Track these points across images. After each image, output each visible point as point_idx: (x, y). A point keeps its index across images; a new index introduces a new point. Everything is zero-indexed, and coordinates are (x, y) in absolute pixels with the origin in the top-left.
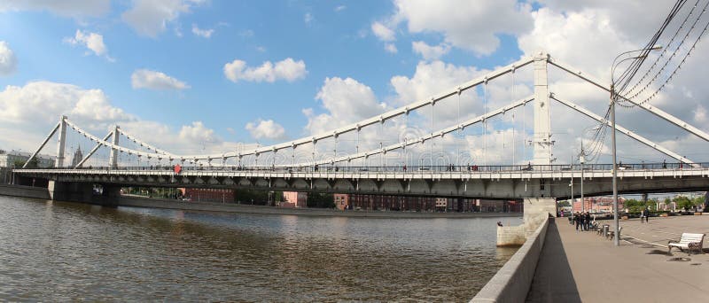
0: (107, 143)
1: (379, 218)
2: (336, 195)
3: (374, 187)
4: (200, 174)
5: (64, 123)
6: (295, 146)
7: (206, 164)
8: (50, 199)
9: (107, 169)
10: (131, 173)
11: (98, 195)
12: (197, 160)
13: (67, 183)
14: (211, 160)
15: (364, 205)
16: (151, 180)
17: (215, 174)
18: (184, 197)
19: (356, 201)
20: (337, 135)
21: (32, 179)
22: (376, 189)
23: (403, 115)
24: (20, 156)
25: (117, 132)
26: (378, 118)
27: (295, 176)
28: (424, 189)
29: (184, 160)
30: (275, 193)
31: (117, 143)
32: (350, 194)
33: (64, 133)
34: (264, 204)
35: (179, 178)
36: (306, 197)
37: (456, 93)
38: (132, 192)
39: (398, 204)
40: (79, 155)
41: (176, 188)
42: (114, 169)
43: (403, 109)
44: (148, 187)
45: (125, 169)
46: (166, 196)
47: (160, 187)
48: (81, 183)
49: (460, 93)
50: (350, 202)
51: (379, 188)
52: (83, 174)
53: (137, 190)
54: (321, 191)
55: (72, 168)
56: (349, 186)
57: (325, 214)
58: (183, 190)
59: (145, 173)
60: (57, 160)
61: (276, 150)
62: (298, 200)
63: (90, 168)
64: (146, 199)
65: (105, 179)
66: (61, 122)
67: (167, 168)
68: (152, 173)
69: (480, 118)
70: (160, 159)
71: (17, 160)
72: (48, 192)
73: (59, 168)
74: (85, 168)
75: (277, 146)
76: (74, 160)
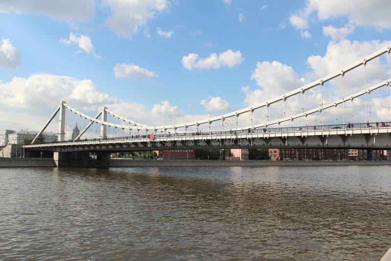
0: (98, 121)
1: (304, 166)
2: (270, 150)
3: (298, 143)
4: (169, 139)
5: (64, 107)
6: (238, 115)
7: (173, 132)
8: (56, 166)
9: (99, 140)
10: (117, 142)
11: (93, 160)
12: (166, 129)
13: (69, 153)
14: (176, 128)
15: (292, 157)
16: (133, 146)
17: (180, 139)
18: (158, 157)
19: (285, 154)
20: (269, 105)
21: (40, 152)
22: (301, 144)
23: (318, 86)
24: (28, 134)
25: (105, 112)
26: (300, 90)
27: (239, 137)
28: (339, 143)
29: (156, 130)
30: (224, 151)
31: (105, 120)
32: (281, 149)
33: (63, 114)
34: (217, 159)
35: (154, 143)
36: (248, 152)
37: (362, 64)
38: (119, 156)
39: (318, 155)
40: (76, 131)
41: (151, 151)
42: (104, 139)
43: (319, 81)
44: (131, 152)
45: (113, 139)
46: (145, 157)
47: (140, 151)
48: (79, 152)
49: (366, 64)
50: (281, 154)
51: (303, 143)
52: (80, 145)
53: (123, 154)
54: (259, 147)
55: (72, 141)
56: (280, 143)
57: (263, 164)
58: (157, 152)
59: (128, 141)
60: (59, 136)
61: (224, 119)
62: (242, 155)
63: (86, 140)
64: (129, 161)
65: (98, 148)
66: (61, 106)
67: (144, 137)
68: (133, 141)
69: (385, 82)
70: (139, 130)
71: (26, 138)
72: (54, 161)
73: (61, 142)
74: (82, 141)
75: (225, 116)
76: (73, 134)
